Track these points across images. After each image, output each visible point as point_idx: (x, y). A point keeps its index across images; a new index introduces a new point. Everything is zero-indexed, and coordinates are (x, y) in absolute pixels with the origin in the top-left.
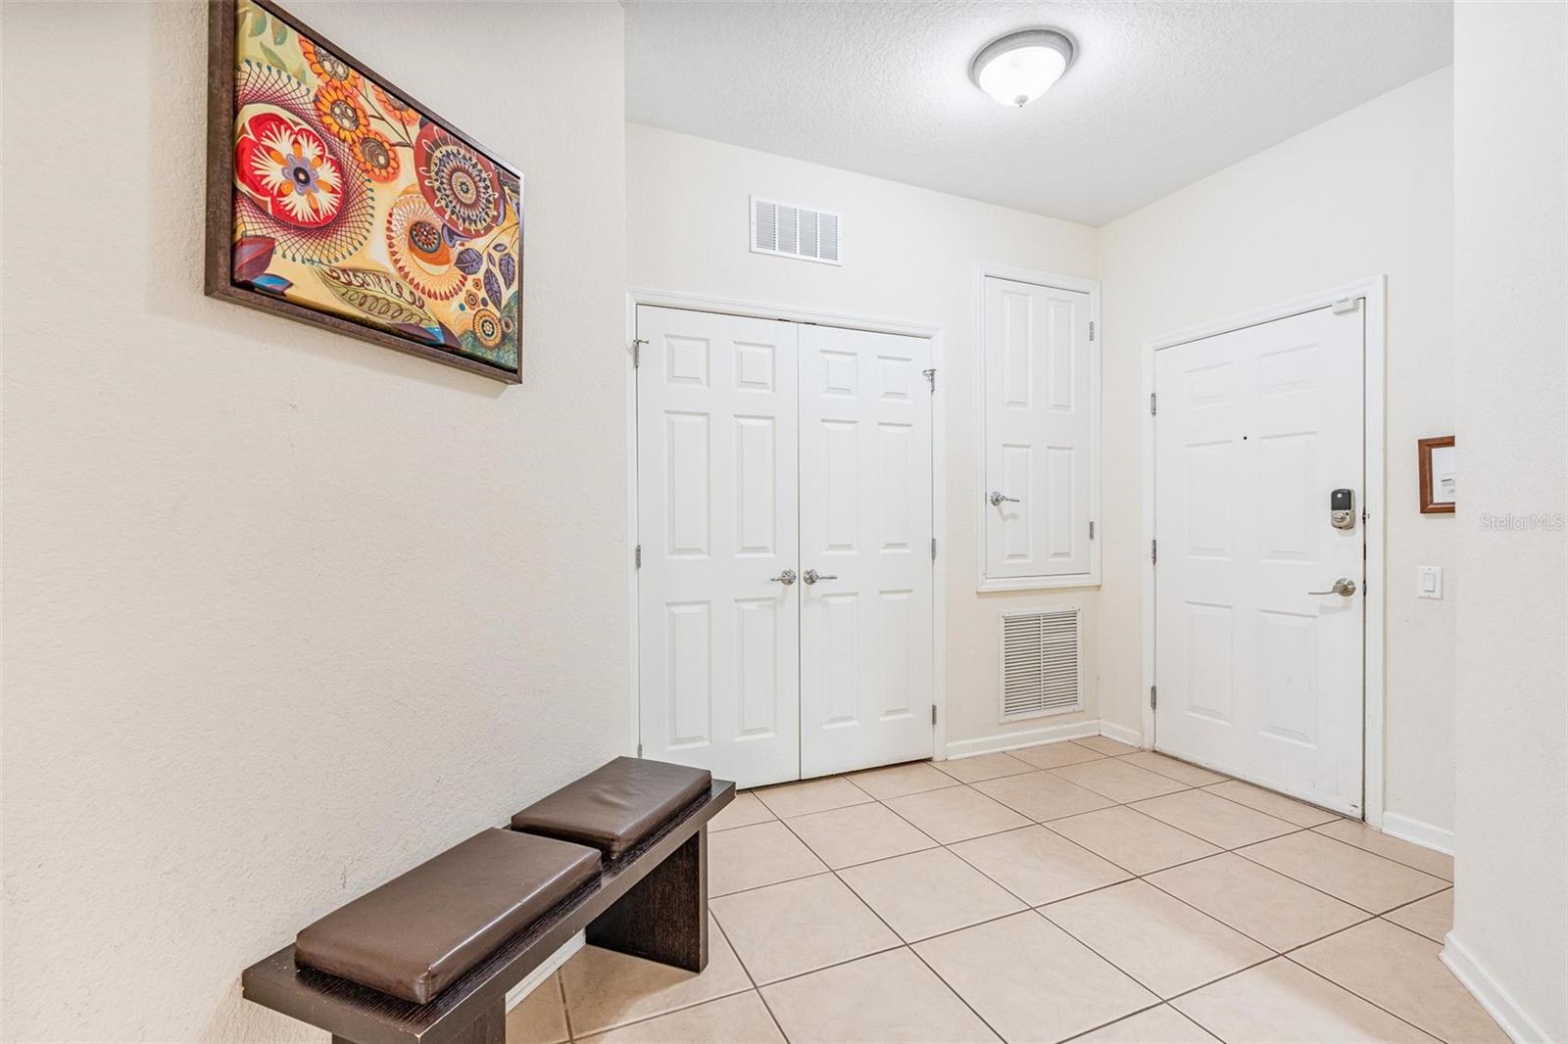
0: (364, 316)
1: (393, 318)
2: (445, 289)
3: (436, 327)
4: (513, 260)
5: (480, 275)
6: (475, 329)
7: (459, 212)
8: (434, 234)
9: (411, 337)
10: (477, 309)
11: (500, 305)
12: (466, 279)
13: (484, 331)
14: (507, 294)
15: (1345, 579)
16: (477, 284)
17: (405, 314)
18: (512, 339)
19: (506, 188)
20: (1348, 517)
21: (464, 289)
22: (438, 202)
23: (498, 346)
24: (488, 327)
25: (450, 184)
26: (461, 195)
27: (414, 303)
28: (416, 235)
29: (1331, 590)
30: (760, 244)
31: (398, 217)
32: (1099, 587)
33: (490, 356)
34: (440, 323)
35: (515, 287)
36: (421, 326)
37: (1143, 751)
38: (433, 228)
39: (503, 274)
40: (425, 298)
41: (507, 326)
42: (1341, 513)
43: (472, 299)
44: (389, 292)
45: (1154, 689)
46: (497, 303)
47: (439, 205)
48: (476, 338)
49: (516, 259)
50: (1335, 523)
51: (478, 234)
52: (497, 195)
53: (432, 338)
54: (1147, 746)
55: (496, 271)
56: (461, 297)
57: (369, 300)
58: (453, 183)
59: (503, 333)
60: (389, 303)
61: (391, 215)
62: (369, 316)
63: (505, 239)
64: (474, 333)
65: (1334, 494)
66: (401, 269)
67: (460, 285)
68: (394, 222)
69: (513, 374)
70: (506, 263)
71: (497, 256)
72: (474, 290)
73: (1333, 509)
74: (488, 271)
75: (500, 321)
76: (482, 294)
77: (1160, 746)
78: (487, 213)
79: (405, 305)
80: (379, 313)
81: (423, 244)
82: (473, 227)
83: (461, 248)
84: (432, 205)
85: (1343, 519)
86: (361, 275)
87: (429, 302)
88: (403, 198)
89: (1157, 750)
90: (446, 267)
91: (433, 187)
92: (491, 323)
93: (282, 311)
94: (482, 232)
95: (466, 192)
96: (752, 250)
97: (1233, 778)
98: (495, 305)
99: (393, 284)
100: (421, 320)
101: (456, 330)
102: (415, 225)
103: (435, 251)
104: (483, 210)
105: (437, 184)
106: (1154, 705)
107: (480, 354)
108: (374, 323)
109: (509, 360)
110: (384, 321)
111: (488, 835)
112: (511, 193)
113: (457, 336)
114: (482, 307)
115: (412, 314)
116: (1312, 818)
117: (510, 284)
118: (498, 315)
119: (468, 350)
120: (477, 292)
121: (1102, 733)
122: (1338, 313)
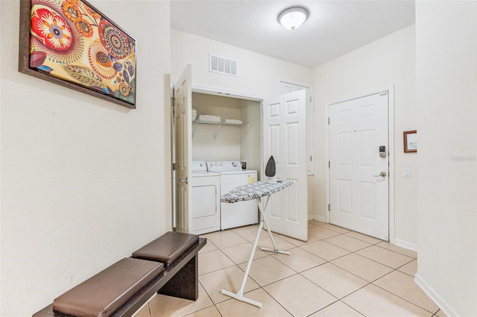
0: (80, 83)
1: (91, 84)
2: (109, 75)
3: (106, 89)
4: (133, 68)
5: (122, 72)
6: (120, 90)
7: (114, 50)
8: (106, 56)
9: (97, 91)
10: (120, 83)
11: (129, 82)
12: (117, 73)
13: (123, 91)
14: (131, 79)
15: (383, 172)
16: (120, 75)
17: (95, 83)
18: (132, 94)
19: (131, 44)
20: (384, 154)
21: (116, 76)
22: (107, 46)
23: (128, 96)
24: (124, 89)
25: (111, 40)
26: (115, 44)
27: (98, 79)
28: (99, 56)
29: (379, 175)
30: (212, 69)
31: (93, 50)
32: (313, 175)
33: (125, 99)
34: (108, 87)
35: (133, 77)
36: (101, 87)
37: (326, 223)
38: (105, 55)
39: (129, 72)
40: (102, 78)
41: (131, 89)
42: (382, 153)
43: (119, 80)
44: (89, 75)
45: (329, 205)
46: (128, 81)
47: (107, 47)
48: (120, 93)
49: (134, 67)
50: (381, 156)
51: (121, 58)
52: (127, 46)
53: (105, 92)
54: (327, 222)
55: (127, 71)
56: (115, 79)
57: (82, 77)
58: (112, 40)
59: (130, 92)
60: (89, 79)
61: (90, 49)
62: (82, 83)
63: (130, 60)
64: (119, 91)
65: (380, 147)
66: (93, 67)
67: (114, 74)
68: (91, 51)
69: (132, 105)
70: (130, 68)
71: (127, 66)
72: (119, 77)
73: (380, 151)
74: (124, 71)
75: (128, 87)
76: (122, 78)
77: (331, 222)
78: (124, 51)
79: (95, 80)
80: (85, 82)
81: (102, 60)
82: (119, 55)
83: (115, 62)
84: (105, 47)
85: (383, 154)
86: (79, 68)
87: (104, 79)
88: (94, 43)
89: (330, 223)
90: (110, 68)
91: (105, 41)
92: (125, 88)
93: (49, 79)
94: (122, 57)
95: (117, 43)
96: (210, 71)
97: (352, 231)
98: (127, 82)
99: (91, 73)
100: (101, 85)
101: (113, 90)
102: (99, 53)
103: (106, 62)
104: (123, 50)
105: (106, 40)
106: (329, 210)
107: (121, 98)
108: (84, 85)
109: (131, 100)
110: (87, 85)
111: (125, 260)
112: (132, 45)
113: (113, 91)
114: (122, 82)
115: (98, 83)
116: (375, 241)
117: (132, 76)
118: (128, 85)
119: (117, 97)
120: (120, 77)
121: (314, 219)
122: (381, 95)
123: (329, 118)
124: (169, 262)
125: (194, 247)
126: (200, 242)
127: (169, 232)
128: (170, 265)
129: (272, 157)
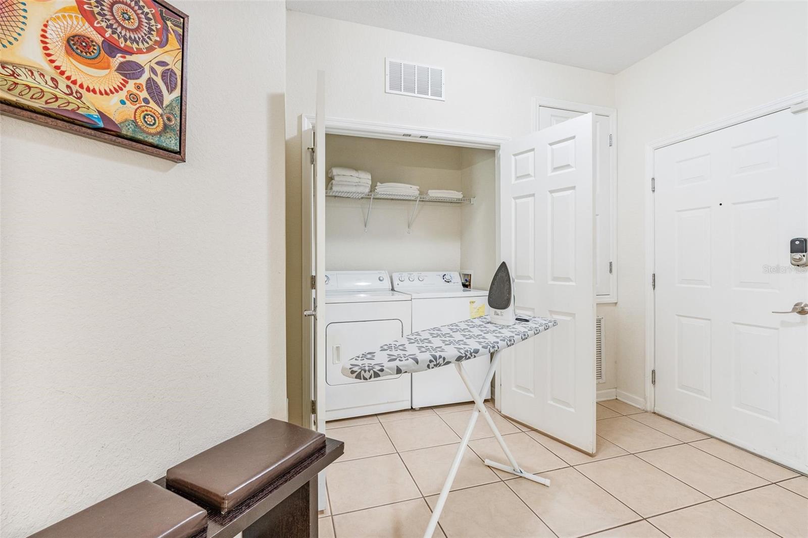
0: (14, 99)
1: (47, 103)
2: (106, 87)
3: (96, 115)
4: (176, 74)
5: (143, 81)
6: (136, 120)
7: (121, 33)
8: (94, 46)
9: (72, 122)
10: (138, 105)
11: (162, 104)
12: (127, 82)
13: (146, 122)
14: (169, 98)
15: (802, 303)
16: (138, 87)
17: (60, 102)
18: (173, 130)
19: (169, 23)
20: (805, 258)
21: (125, 90)
22: (98, 23)
23: (159, 134)
24: (150, 119)
25: (113, 15)
26: (126, 24)
27: (71, 94)
28: (74, 44)
29: (791, 310)
30: (391, 88)
31: (54, 29)
32: (616, 303)
33: (154, 140)
34: (99, 112)
35: (177, 93)
36: (79, 112)
37: (646, 412)
38: (92, 41)
39: (166, 83)
40: (83, 92)
41: (169, 119)
42: (798, 256)
43: (133, 98)
44: (43, 84)
45: (653, 372)
46: (160, 102)
47: (99, 25)
48: (137, 125)
49: (179, 73)
50: (793, 262)
51: (140, 52)
52: (159, 26)
53: (93, 123)
54: (649, 409)
55: (159, 80)
56: (123, 95)
57: (19, 88)
58: (114, 11)
59: (165, 125)
60: (42, 91)
61: (46, 26)
62: (18, 99)
63: (166, 58)
64: (135, 122)
65: (793, 242)
66: (57, 68)
67: (121, 86)
68: (49, 31)
69: (177, 155)
70: (168, 76)
71: (160, 69)
72: (135, 91)
73: (792, 252)
74: (150, 80)
75: (161, 115)
76: (144, 94)
77: (657, 410)
78: (149, 38)
79: (59, 95)
80: (32, 98)
81: (82, 52)
82: (135, 46)
83: (122, 60)
84: (92, 25)
85: (800, 259)
86: (11, 67)
87: (87, 97)
88: (60, 15)
89: (656, 412)
90: (107, 71)
91: (92, 12)
92: (151, 116)
94: (145, 51)
95: (129, 19)
96: (387, 91)
97: (712, 437)
98: (157, 104)
99: (48, 78)
100: (79, 108)
101: (117, 118)
102: (74, 37)
103: (94, 58)
104: (146, 35)
105: (96, 10)
106: (654, 382)
107: (141, 138)
108: (28, 106)
109: (172, 143)
110: (38, 104)
111: (146, 483)
112: (173, 27)
113: (117, 122)
114: (143, 104)
115: (69, 103)
116: (778, 474)
117: (172, 91)
118: (160, 111)
119: (128, 134)
120: (138, 92)
121: (618, 398)
122: (795, 113)
123: (653, 179)
124: (227, 505)
125: (305, 463)
126: (328, 450)
127: (271, 419)
128: (229, 513)
129: (504, 265)
